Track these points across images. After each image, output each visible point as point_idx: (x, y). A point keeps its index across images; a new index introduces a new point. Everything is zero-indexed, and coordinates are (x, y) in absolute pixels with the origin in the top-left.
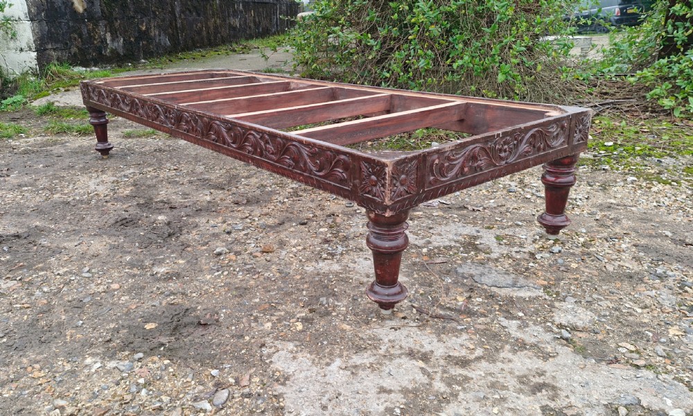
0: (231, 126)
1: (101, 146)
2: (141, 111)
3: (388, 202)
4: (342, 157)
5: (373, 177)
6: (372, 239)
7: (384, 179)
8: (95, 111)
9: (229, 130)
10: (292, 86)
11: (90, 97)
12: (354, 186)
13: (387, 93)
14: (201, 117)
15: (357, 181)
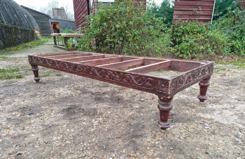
0: (99, 70)
1: (36, 78)
2: (57, 65)
3: (169, 93)
4: (150, 79)
5: (163, 85)
6: (161, 106)
7: (168, 85)
8: (34, 66)
9: (98, 71)
10: (106, 56)
11: (32, 61)
12: (155, 88)
13: (142, 58)
14: (86, 67)
15: (156, 87)
